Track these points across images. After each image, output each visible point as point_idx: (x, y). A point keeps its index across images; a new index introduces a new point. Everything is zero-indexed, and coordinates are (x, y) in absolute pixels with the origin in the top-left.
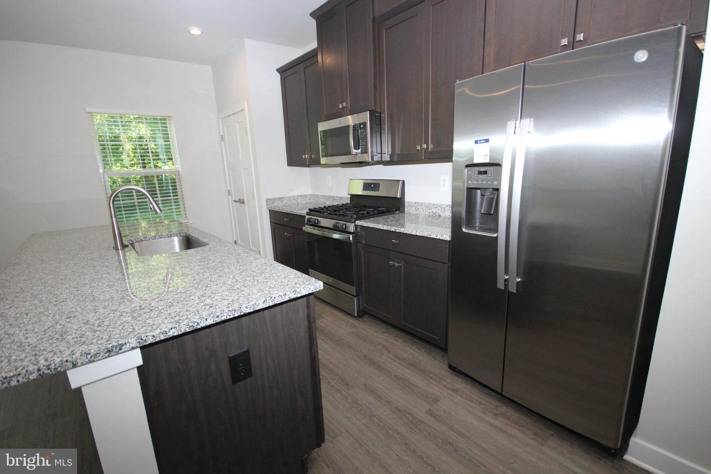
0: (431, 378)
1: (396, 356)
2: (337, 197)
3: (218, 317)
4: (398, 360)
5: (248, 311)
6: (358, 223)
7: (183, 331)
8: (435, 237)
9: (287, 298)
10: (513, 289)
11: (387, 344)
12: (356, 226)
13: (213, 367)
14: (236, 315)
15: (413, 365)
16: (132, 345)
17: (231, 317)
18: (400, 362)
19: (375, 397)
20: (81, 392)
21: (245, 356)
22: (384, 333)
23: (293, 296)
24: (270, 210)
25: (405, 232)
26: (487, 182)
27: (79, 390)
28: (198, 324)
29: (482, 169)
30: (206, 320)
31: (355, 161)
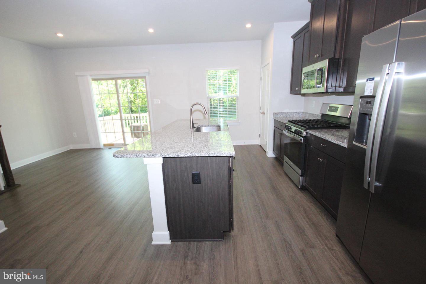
0: (321, 236)
1: (307, 216)
2: (316, 114)
3: (186, 154)
4: (307, 219)
5: (198, 156)
6: (308, 131)
7: (174, 156)
8: (344, 146)
9: (215, 155)
10: (372, 190)
11: (308, 209)
12: (307, 133)
13: (186, 174)
14: (193, 156)
15: (315, 225)
16: (159, 156)
17: (191, 156)
18: (308, 220)
19: (277, 229)
20: (147, 166)
21: (198, 175)
22: (312, 202)
23: (218, 155)
24: (275, 120)
25: (328, 140)
26: (368, 109)
27: (146, 165)
28: (179, 155)
29: (369, 100)
30: (182, 154)
31: (317, 92)
